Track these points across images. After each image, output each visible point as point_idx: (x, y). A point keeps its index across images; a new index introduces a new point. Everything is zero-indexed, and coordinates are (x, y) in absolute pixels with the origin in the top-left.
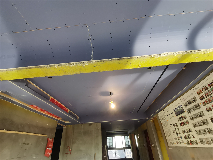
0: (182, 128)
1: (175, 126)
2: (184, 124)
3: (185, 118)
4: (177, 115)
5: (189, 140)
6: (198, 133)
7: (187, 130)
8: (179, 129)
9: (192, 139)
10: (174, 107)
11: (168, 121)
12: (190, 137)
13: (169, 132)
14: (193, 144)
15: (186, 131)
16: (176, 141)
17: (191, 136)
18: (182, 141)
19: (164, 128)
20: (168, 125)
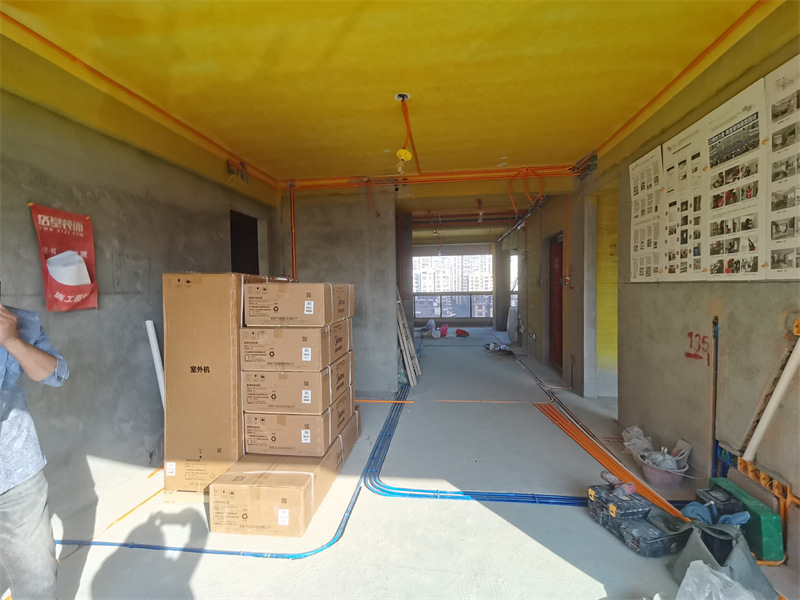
0: (714, 217)
1: (686, 209)
2: (732, 197)
3: (748, 173)
4: (717, 164)
5: (726, 257)
6: (778, 231)
7: (734, 224)
8: (702, 221)
9: (743, 255)
10: (713, 130)
11: (665, 191)
12: (735, 248)
13: (649, 234)
14: (738, 270)
15: (730, 226)
16: (668, 264)
17: (744, 243)
18: (698, 261)
19: (634, 221)
20: (656, 207)
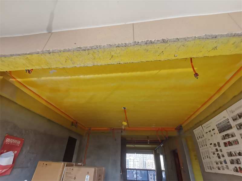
0: (227, 150)
1: (216, 146)
2: (230, 144)
3: (233, 136)
7: (235, 153)
11: (207, 140)
12: (239, 162)
16: (217, 166)
19: (200, 149)
20: (206, 145)
